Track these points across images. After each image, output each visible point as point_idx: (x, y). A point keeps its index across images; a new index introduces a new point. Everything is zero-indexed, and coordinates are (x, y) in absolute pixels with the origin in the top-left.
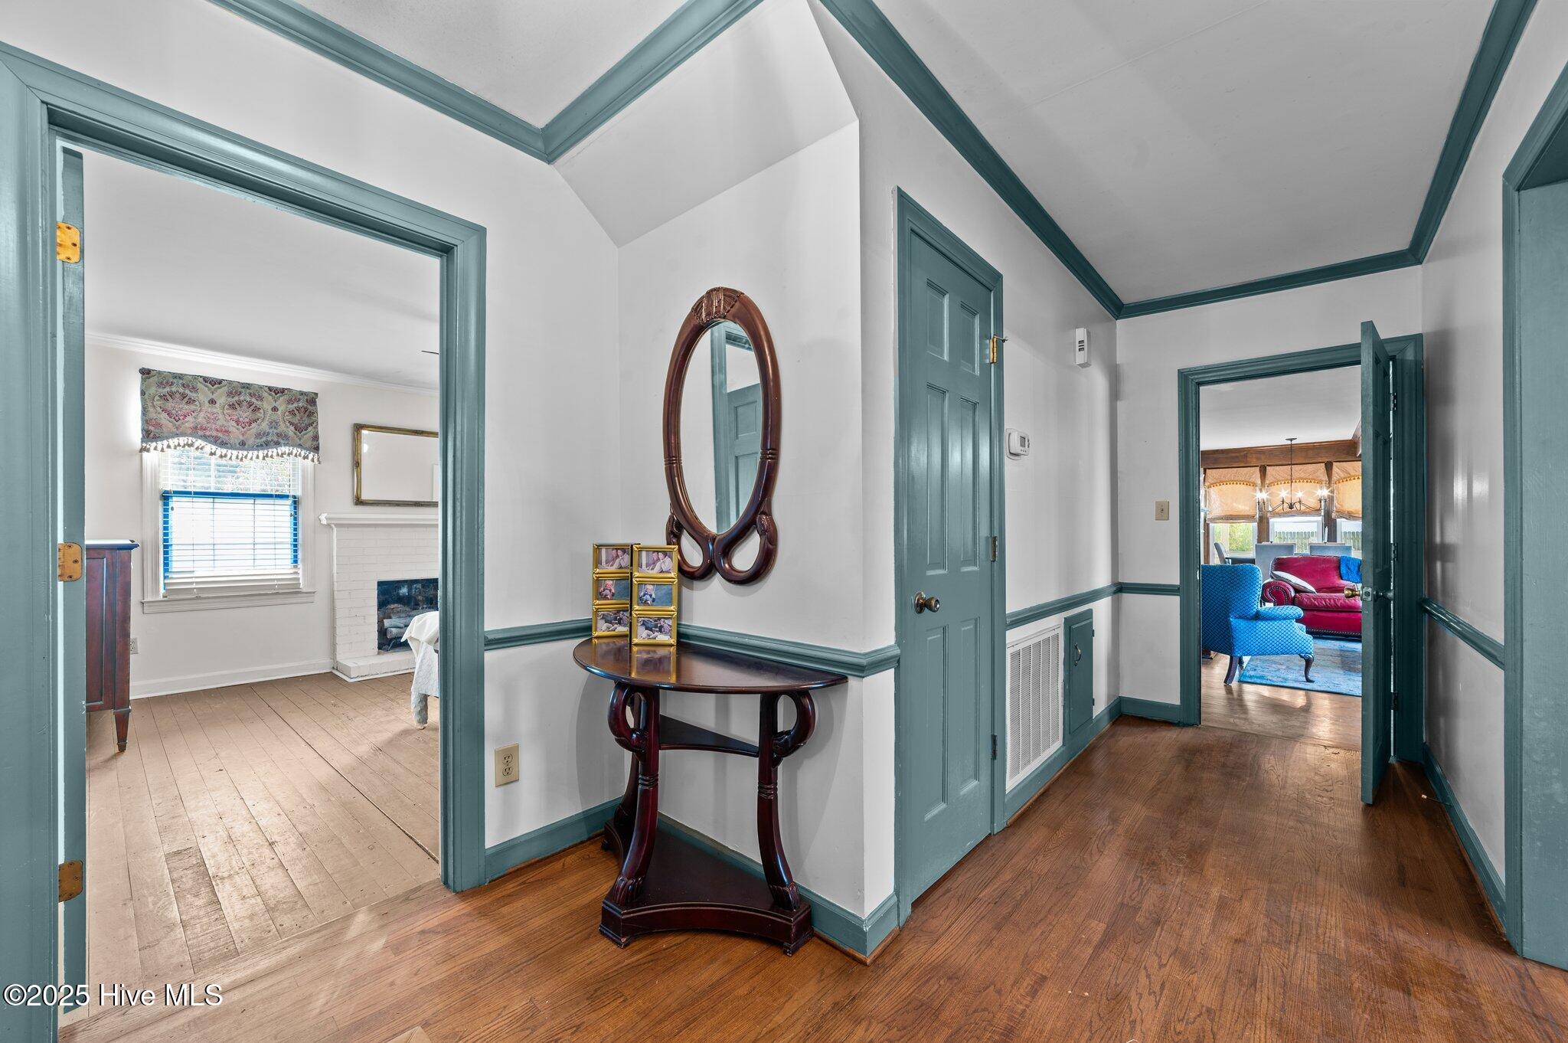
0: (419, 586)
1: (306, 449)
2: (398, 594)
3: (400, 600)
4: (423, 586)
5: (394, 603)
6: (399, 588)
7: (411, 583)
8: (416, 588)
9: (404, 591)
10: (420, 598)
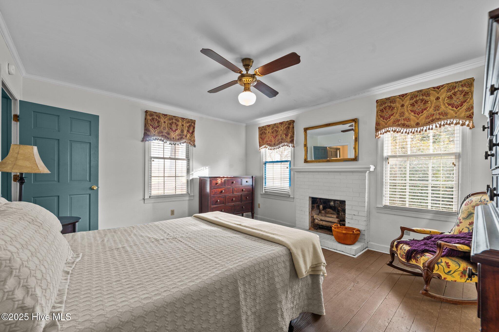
0: (339, 202)
2: (330, 205)
3: (331, 207)
4: (340, 203)
5: (329, 209)
6: (330, 202)
7: (335, 201)
8: (337, 203)
9: (332, 203)
10: (339, 208)
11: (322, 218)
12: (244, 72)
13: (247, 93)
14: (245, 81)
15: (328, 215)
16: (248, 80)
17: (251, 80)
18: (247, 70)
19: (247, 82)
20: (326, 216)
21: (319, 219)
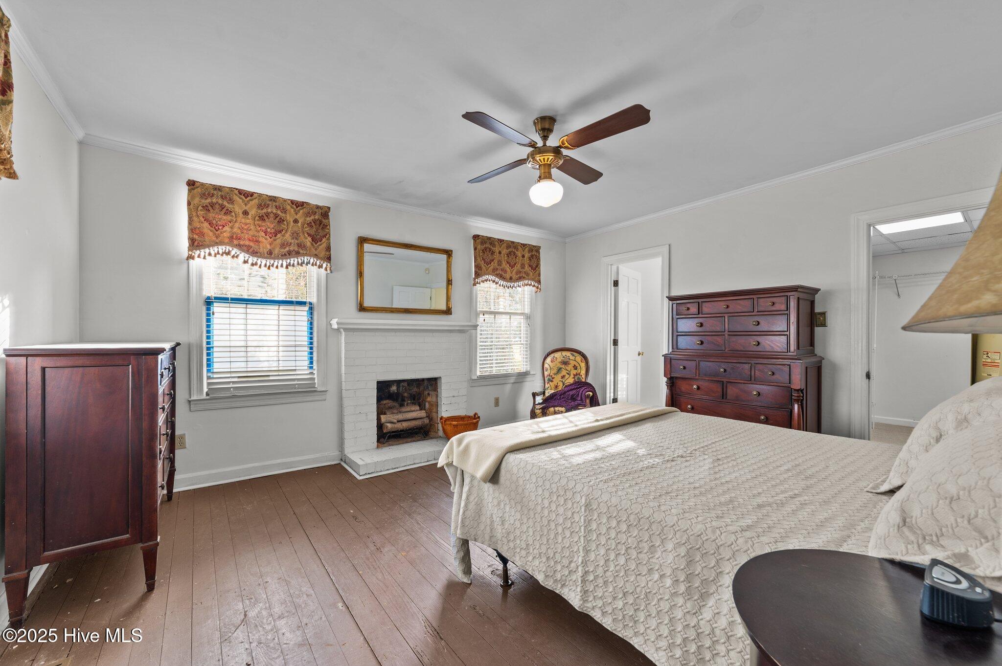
0: (405, 384)
1: (321, 259)
2: (390, 391)
3: (391, 397)
5: (388, 400)
6: (390, 386)
7: (399, 382)
8: (403, 386)
9: (394, 388)
10: (406, 395)
11: (398, 417)
12: (540, 144)
13: (546, 184)
14: (542, 160)
15: (403, 409)
16: (548, 159)
17: (552, 159)
18: (545, 138)
19: (546, 162)
20: (400, 412)
21: (395, 421)
